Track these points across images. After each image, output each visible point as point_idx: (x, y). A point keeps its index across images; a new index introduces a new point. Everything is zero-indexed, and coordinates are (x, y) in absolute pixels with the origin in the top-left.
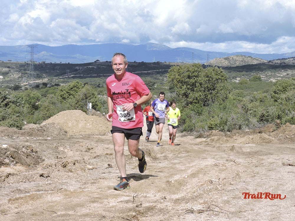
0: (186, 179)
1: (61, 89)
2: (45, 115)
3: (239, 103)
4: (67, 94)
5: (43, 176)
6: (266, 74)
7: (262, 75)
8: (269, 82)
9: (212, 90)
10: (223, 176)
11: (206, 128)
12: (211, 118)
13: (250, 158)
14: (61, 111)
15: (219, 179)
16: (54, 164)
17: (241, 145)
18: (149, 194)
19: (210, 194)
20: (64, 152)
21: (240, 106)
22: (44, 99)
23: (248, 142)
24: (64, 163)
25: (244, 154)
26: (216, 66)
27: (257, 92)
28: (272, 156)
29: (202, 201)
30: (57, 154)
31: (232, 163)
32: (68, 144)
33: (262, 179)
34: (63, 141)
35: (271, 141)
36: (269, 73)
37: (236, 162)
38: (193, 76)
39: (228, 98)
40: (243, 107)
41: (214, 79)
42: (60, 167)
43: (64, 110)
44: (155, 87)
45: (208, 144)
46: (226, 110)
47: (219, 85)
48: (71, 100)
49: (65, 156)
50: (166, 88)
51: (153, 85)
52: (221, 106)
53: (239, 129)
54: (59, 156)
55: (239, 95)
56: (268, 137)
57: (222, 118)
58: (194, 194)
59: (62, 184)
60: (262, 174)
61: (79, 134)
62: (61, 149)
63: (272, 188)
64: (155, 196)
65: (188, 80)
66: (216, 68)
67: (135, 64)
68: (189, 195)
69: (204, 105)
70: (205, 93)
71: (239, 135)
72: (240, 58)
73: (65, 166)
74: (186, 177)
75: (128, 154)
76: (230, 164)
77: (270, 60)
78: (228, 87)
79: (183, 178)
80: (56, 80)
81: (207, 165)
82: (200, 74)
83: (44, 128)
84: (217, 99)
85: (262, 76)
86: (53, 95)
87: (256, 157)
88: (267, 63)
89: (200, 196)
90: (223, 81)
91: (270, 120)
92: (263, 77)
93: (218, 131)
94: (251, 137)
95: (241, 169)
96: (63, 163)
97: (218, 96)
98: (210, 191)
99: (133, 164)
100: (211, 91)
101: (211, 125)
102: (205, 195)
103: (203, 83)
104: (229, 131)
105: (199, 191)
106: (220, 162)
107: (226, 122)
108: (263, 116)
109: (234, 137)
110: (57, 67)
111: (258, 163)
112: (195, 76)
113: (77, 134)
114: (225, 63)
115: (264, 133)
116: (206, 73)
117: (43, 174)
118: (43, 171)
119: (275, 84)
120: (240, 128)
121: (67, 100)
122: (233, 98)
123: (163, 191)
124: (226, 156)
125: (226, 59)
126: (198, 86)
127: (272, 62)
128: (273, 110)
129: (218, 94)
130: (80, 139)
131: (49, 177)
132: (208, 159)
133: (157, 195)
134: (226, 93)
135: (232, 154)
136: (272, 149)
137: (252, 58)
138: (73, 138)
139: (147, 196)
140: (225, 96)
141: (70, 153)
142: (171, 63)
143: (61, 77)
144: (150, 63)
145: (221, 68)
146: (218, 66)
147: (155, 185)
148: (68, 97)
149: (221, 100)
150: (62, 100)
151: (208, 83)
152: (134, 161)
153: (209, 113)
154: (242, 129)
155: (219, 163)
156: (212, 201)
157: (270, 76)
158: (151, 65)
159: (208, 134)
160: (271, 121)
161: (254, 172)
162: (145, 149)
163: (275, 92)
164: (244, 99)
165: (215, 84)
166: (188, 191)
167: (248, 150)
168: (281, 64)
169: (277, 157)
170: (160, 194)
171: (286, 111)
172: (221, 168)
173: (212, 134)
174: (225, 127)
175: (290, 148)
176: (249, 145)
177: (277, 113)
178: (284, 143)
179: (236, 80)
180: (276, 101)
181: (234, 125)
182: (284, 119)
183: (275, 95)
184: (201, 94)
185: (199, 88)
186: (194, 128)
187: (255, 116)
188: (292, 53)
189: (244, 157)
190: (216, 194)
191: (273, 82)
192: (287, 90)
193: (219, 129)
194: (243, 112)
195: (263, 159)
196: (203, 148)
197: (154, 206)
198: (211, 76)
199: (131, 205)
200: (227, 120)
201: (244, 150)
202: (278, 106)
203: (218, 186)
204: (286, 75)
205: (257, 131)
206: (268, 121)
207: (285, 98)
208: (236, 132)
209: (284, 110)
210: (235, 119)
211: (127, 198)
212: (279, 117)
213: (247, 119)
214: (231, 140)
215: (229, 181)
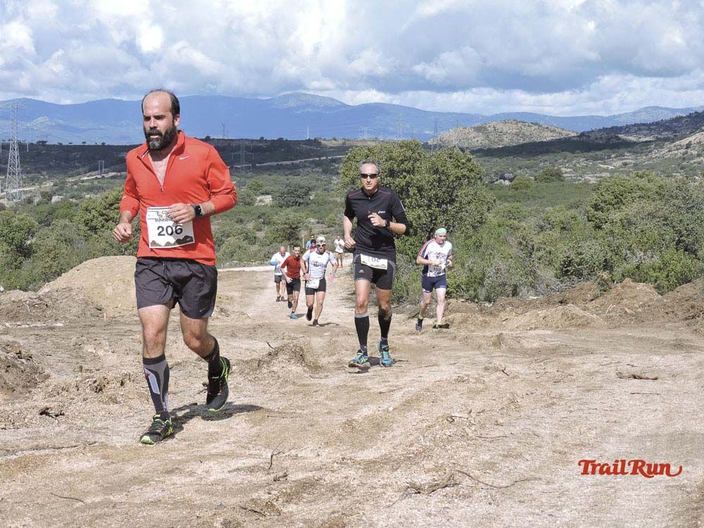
0: (390, 415)
1: (85, 205)
2: (47, 270)
3: (512, 233)
4: (101, 218)
5: (47, 414)
6: (575, 165)
8: (583, 184)
9: (446, 204)
10: (477, 404)
13: (541, 362)
14: (86, 260)
15: (470, 412)
16: (74, 383)
17: (519, 332)
18: (304, 451)
19: (449, 447)
20: (95, 357)
21: (513, 241)
22: (46, 230)
23: (533, 326)
24: (97, 383)
25: (525, 353)
26: (455, 146)
27: (553, 206)
28: (592, 357)
29: (430, 465)
30: (79, 360)
31: (499, 374)
32: (106, 338)
33: (571, 412)
34: (92, 330)
35: (588, 323)
36: (581, 161)
37: (508, 373)
38: (403, 171)
39: (485, 222)
40: (521, 243)
41: (452, 178)
42: (87, 391)
43: (95, 256)
44: (311, 198)
46: (482, 249)
47: (463, 191)
48: (109, 231)
49: (100, 365)
50: (338, 200)
51: (307, 194)
52: (468, 242)
53: (513, 295)
54: (85, 367)
55: (510, 215)
56: (581, 313)
57: (471, 270)
58: (412, 449)
59: (96, 431)
60: (570, 398)
61: (130, 313)
62: (89, 349)
63: (594, 432)
64: (319, 455)
65: (389, 179)
66: (456, 151)
67: (261, 144)
68: (400, 452)
70: (430, 211)
71: (512, 310)
72: (512, 128)
73: (101, 390)
74: (391, 409)
75: (249, 358)
76: (493, 377)
77: (583, 131)
78: (484, 196)
79: (384, 411)
80: (72, 185)
81: (439, 381)
82: (418, 165)
83: (47, 300)
84: (458, 224)
85: (564, 169)
86: (67, 222)
87: (555, 359)
88: (576, 139)
89: (425, 453)
90: (472, 181)
91: (585, 272)
92: (566, 173)
93: (463, 300)
94: (542, 313)
95: (520, 389)
96: (96, 381)
97: (461, 217)
98: (449, 440)
99: (262, 382)
100: (444, 206)
102: (437, 450)
103: (426, 187)
104: (488, 299)
105: (422, 440)
106: (470, 373)
107: (482, 279)
108: (570, 263)
109: (503, 315)
110: (74, 154)
111: (560, 373)
112: (405, 171)
113: (127, 314)
114: (476, 139)
115: (573, 303)
116: (433, 163)
117: (48, 409)
118: (47, 402)
119: (596, 188)
120: (515, 293)
121: (100, 233)
122: (498, 223)
123: (338, 444)
124: (483, 359)
125: (478, 129)
126: (414, 194)
127: (589, 136)
128: (593, 249)
129: (462, 212)
130: (135, 324)
131: (63, 415)
132: (443, 368)
134: (479, 209)
135: (497, 354)
136: (592, 341)
137: (539, 125)
138: (117, 323)
139: (299, 456)
140: (478, 218)
141: (111, 359)
142: (348, 140)
143: (85, 178)
144: (298, 143)
145: (467, 152)
146: (460, 145)
147: (318, 430)
148: (103, 226)
149: (468, 226)
150: (89, 232)
151: (438, 186)
152: (266, 375)
154: (521, 294)
155: (468, 376)
156: (454, 464)
157: (584, 170)
158: (301, 145)
160: (589, 274)
161: (552, 396)
162: (291, 345)
163: (596, 207)
164: (523, 224)
165: (454, 188)
166: (397, 442)
167: (536, 345)
168: (609, 139)
169: (605, 359)
170: (331, 451)
171: (624, 251)
172: (473, 386)
173: (450, 308)
174: (479, 290)
175: (633, 338)
176: (537, 332)
177: (601, 255)
178: (619, 327)
179: (505, 179)
180: (598, 227)
181: (500, 285)
182: (618, 271)
183: (596, 212)
184: (422, 214)
185: (416, 200)
186: (405, 295)
187: (550, 264)
188: (634, 114)
189: (526, 360)
190: (463, 446)
191: (591, 182)
192: (624, 201)
193: (466, 296)
194: (521, 254)
195: (570, 365)
196: (430, 342)
197: (316, 478)
198: (443, 171)
199: (261, 478)
200: (484, 275)
201: (526, 345)
202: (604, 239)
203: (467, 430)
204: (621, 167)
205: (556, 300)
206: (582, 275)
207: (621, 220)
208: (505, 302)
209: (618, 247)
210: (503, 272)
211: (250, 462)
212: (607, 266)
213: (531, 271)
214: (494, 321)
215: (493, 417)
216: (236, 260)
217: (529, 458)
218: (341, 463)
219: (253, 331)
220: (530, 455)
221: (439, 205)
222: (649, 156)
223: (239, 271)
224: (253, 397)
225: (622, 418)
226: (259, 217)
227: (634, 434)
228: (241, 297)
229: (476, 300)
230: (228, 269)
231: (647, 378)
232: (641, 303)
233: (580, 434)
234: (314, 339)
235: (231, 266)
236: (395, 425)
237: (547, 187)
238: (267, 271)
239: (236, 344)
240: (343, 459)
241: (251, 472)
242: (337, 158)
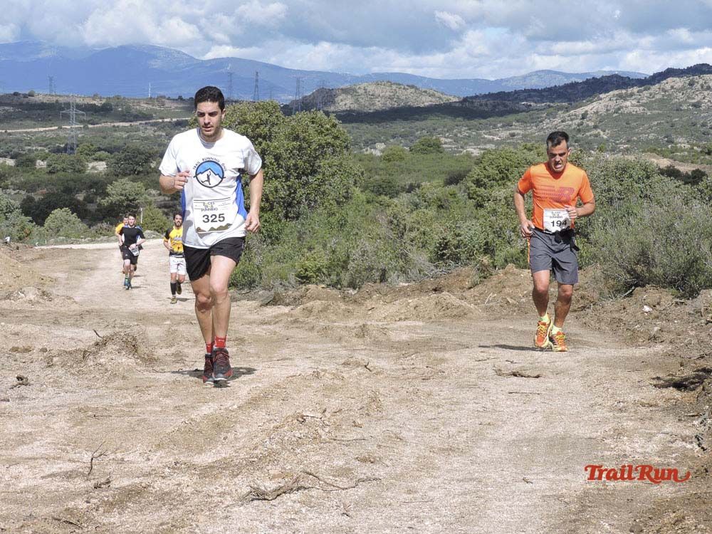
0: (233, 413)
3: (382, 211)
6: (456, 135)
7: (445, 137)
8: (463, 157)
9: (307, 176)
10: (334, 404)
11: (292, 278)
12: (306, 250)
13: (408, 357)
15: (325, 411)
17: (385, 323)
18: (132, 455)
19: (299, 451)
21: (383, 220)
23: (403, 317)
25: (392, 346)
27: (430, 182)
28: (467, 351)
29: (276, 470)
31: (361, 370)
33: (441, 413)
35: (465, 314)
36: (463, 129)
37: (371, 369)
38: (258, 137)
39: (351, 198)
41: (314, 146)
45: (296, 321)
46: (347, 228)
47: (327, 161)
51: (147, 161)
52: (332, 219)
53: (381, 281)
55: (381, 189)
56: (457, 302)
57: (334, 252)
58: (256, 452)
60: (440, 397)
63: (464, 435)
64: (148, 459)
66: (319, 115)
68: (242, 456)
69: (286, 217)
70: (288, 183)
71: (379, 299)
72: (385, 90)
74: (234, 407)
75: (74, 349)
76: (354, 372)
77: (465, 96)
78: (351, 168)
79: (226, 409)
81: (292, 377)
82: (276, 130)
84: (321, 198)
85: (442, 139)
87: (425, 353)
88: (457, 105)
89: (271, 457)
90: (338, 150)
91: (463, 257)
92: (446, 143)
93: (323, 286)
94: (412, 301)
95: (383, 387)
97: (325, 191)
98: (299, 442)
99: (87, 376)
100: (304, 178)
101: (306, 270)
102: (285, 454)
103: (285, 155)
104: (352, 285)
105: (268, 442)
106: (327, 368)
107: (346, 262)
108: (446, 246)
109: (369, 304)
111: (430, 369)
112: (261, 137)
114: (344, 103)
115: (448, 291)
116: (293, 128)
119: (479, 161)
120: (383, 278)
122: (367, 199)
123: (171, 447)
124: (344, 352)
125: (347, 91)
126: (270, 163)
127: (473, 103)
128: (472, 230)
129: (325, 185)
132: (298, 361)
133: (155, 458)
134: (345, 182)
135: (359, 347)
136: (468, 334)
137: (417, 89)
139: (126, 460)
140: (343, 192)
144: (139, 101)
145: (332, 116)
147: (149, 430)
149: (331, 202)
151: (298, 155)
152: (91, 368)
153: (299, 239)
154: (389, 280)
155: (325, 371)
157: (466, 141)
158: (142, 105)
159: (297, 294)
160: (468, 259)
161: (419, 394)
162: (122, 334)
163: (478, 183)
164: (395, 200)
165: (317, 157)
166: (240, 444)
167: (404, 337)
168: (494, 107)
169: (482, 354)
170: (163, 455)
171: (507, 233)
172: (330, 382)
173: (308, 294)
174: (342, 275)
175: (514, 331)
176: (408, 323)
177: (482, 236)
178: (500, 318)
179: (375, 148)
180: (480, 206)
181: (366, 269)
182: (500, 255)
183: (478, 189)
184: (279, 186)
185: (273, 170)
186: (257, 279)
187: (424, 246)
188: (525, 78)
189: (392, 354)
190: (314, 450)
191: (473, 155)
192: (510, 177)
193: (328, 281)
194: (392, 235)
195: (443, 360)
196: (284, 332)
197: (143, 485)
198: (304, 138)
199: (80, 484)
200: (348, 257)
201: (394, 336)
202: (486, 219)
203: (320, 431)
204: (508, 138)
205: (429, 287)
206: (459, 259)
207: (505, 198)
208: (372, 289)
209: (501, 229)
210: (370, 255)
211: (69, 467)
212: (488, 249)
213: (402, 254)
214: (359, 311)
215: (351, 418)
216: (62, 236)
217: (389, 464)
218: (173, 468)
219: (81, 317)
220: (391, 460)
221: (298, 177)
222: (541, 125)
223: (65, 249)
224: (75, 392)
225: (497, 420)
226: (91, 187)
227: (509, 438)
228: (67, 279)
229: (339, 286)
230: (53, 247)
231: (529, 376)
232: (525, 292)
233: (449, 437)
234: (150, 328)
235: (56, 243)
236: (238, 426)
237: (423, 158)
238: (99, 250)
239: (59, 333)
240: (176, 464)
241: (68, 478)
242: (183, 121)
